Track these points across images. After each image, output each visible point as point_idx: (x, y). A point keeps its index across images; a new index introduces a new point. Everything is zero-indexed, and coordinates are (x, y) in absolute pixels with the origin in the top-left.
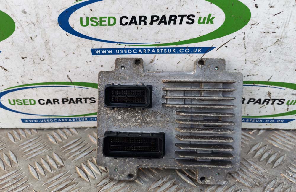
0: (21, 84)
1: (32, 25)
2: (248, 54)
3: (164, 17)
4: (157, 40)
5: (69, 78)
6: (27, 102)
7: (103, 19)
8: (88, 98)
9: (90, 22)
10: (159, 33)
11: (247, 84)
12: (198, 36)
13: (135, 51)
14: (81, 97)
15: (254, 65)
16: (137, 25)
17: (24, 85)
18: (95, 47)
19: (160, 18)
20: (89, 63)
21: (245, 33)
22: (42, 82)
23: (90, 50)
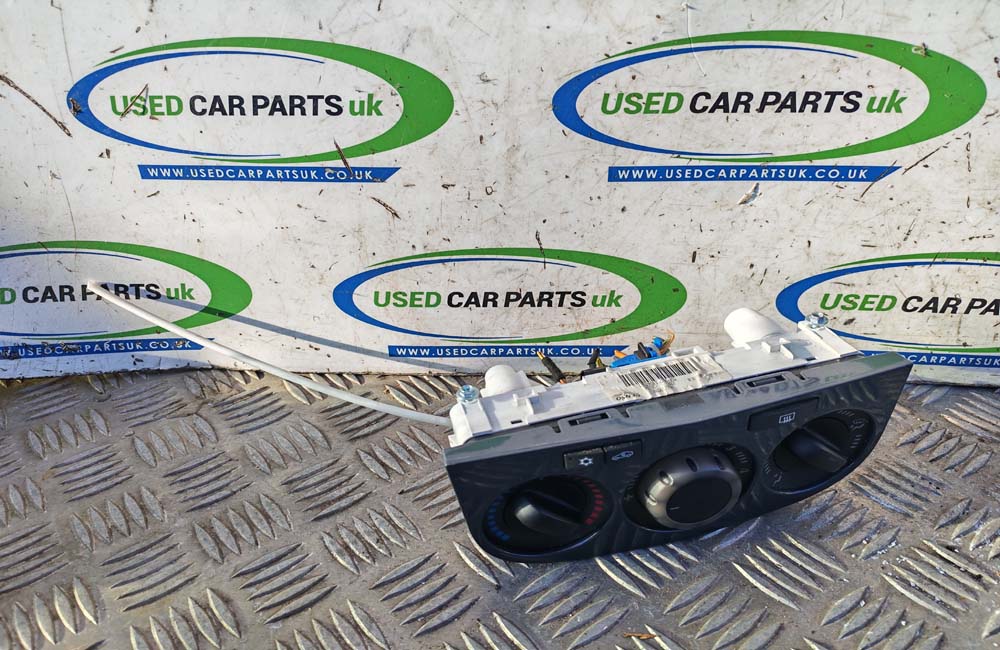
0: (419, 251)
1: (492, 109)
2: (974, 185)
3: (792, 95)
4: (766, 148)
5: (538, 240)
6: (420, 299)
7: (655, 99)
8: (569, 293)
9: (625, 105)
10: (776, 131)
11: (969, 261)
12: (864, 141)
13: (710, 174)
14: (554, 290)
15: (988, 211)
16: (728, 112)
17: (426, 255)
18: (616, 165)
19: (783, 99)
20: (595, 201)
21: (970, 136)
22: (473, 247)
23: (607, 169)
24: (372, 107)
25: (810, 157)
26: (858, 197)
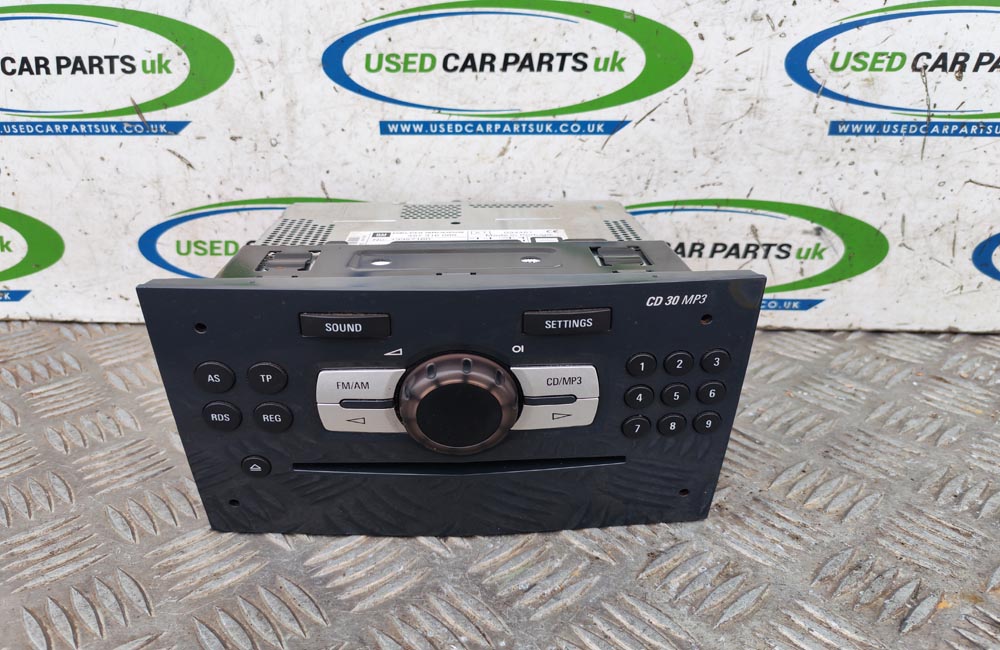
0: (215, 200)
1: (269, 67)
2: (696, 137)
3: (528, 56)
4: (514, 105)
5: (324, 189)
7: (411, 59)
9: (385, 64)
10: (520, 89)
11: (705, 207)
12: (596, 97)
13: (469, 128)
15: (713, 160)
16: (476, 71)
18: (388, 118)
19: (521, 59)
20: (371, 153)
21: (686, 92)
22: (264, 197)
23: (378, 124)
24: (161, 65)
25: (553, 112)
26: (599, 149)
